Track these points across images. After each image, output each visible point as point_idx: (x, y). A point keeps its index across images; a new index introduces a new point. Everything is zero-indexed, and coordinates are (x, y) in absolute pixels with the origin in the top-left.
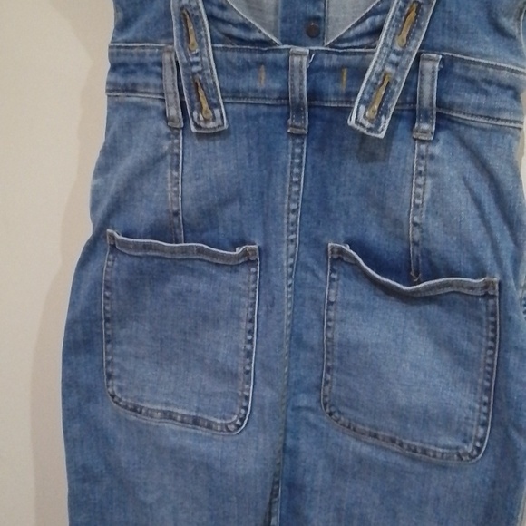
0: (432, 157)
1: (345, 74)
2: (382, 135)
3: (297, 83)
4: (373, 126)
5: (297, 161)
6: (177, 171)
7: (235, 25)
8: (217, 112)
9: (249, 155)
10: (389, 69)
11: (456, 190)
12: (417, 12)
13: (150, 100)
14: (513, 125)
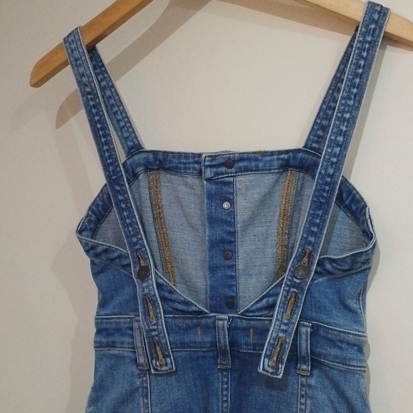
0: (310, 386)
1: (252, 331)
2: (280, 376)
3: (222, 337)
4: (274, 371)
5: (225, 386)
6: (147, 398)
7: (179, 303)
8: (168, 360)
9: (195, 384)
10: (281, 335)
11: (326, 408)
12: (295, 298)
13: (126, 352)
14: (359, 369)
